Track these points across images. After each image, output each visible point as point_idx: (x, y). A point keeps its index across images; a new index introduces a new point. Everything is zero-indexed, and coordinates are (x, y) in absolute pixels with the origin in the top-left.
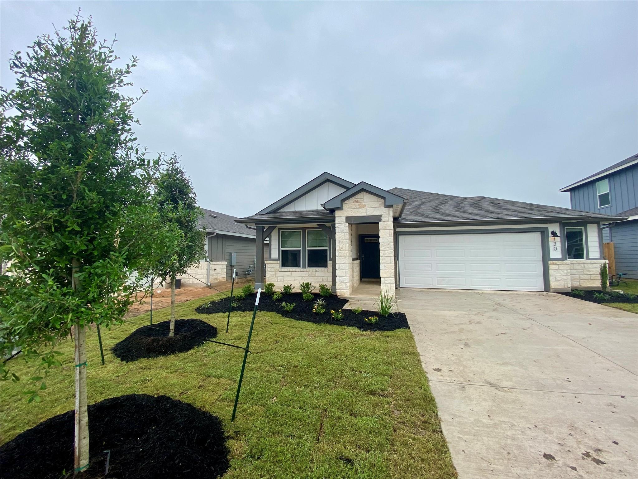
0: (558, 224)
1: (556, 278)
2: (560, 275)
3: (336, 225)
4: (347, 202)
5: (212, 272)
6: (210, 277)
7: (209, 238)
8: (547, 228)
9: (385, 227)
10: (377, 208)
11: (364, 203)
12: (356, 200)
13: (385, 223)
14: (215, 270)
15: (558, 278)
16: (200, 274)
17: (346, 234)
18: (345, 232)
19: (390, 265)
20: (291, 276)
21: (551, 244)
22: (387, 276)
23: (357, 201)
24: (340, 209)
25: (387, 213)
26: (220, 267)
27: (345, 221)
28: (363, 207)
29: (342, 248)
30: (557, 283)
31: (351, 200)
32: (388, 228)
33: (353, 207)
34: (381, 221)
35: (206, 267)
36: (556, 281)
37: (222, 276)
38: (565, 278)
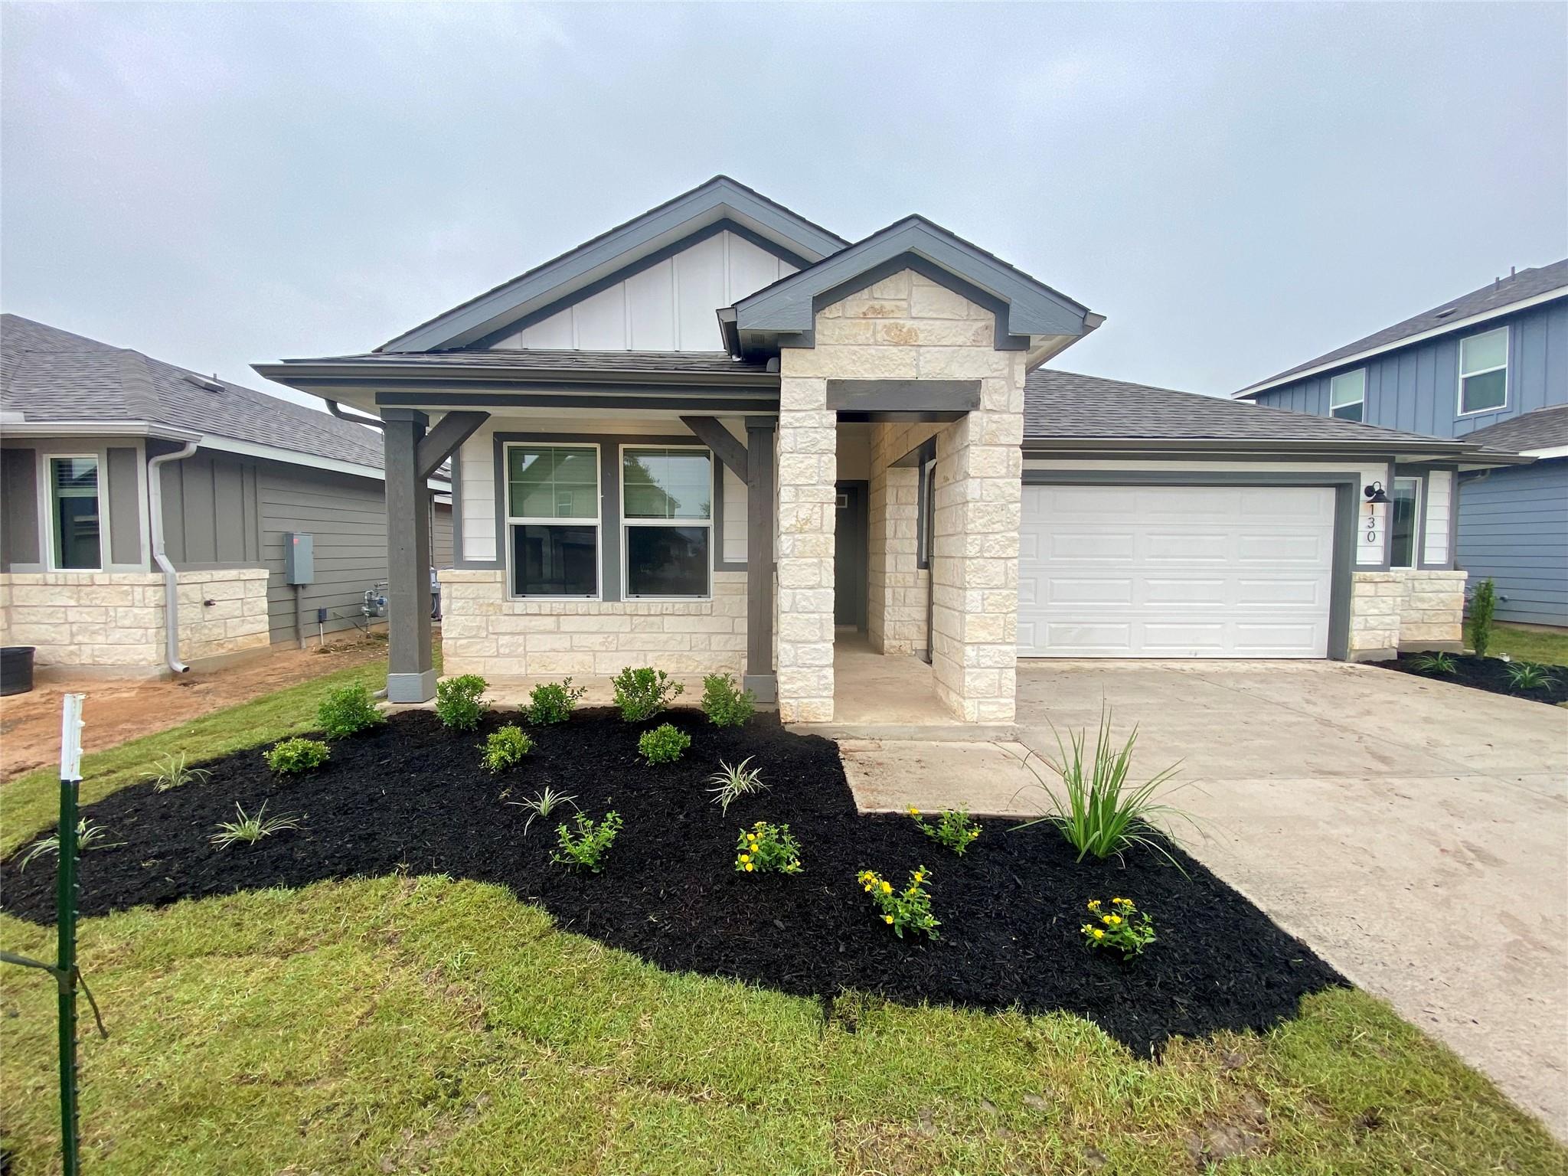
1: (1366, 620)
2: (1376, 611)
3: (784, 418)
4: (833, 310)
5: (189, 613)
6: (183, 634)
7: (164, 466)
8: (1357, 475)
9: (993, 433)
10: (964, 351)
11: (909, 324)
12: (877, 304)
13: (996, 417)
14: (208, 604)
15: (1372, 622)
16: (127, 623)
17: (825, 458)
18: (823, 453)
19: (1005, 592)
20: (557, 631)
21: (1363, 524)
22: (990, 639)
23: (880, 313)
24: (800, 340)
25: (1006, 372)
26: (238, 590)
27: (823, 398)
28: (905, 340)
29: (808, 521)
30: (1368, 635)
31: (856, 304)
32: (1004, 440)
33: (861, 339)
34: (976, 405)
35: (154, 596)
36: (1366, 629)
37: (247, 628)
38: (1387, 619)
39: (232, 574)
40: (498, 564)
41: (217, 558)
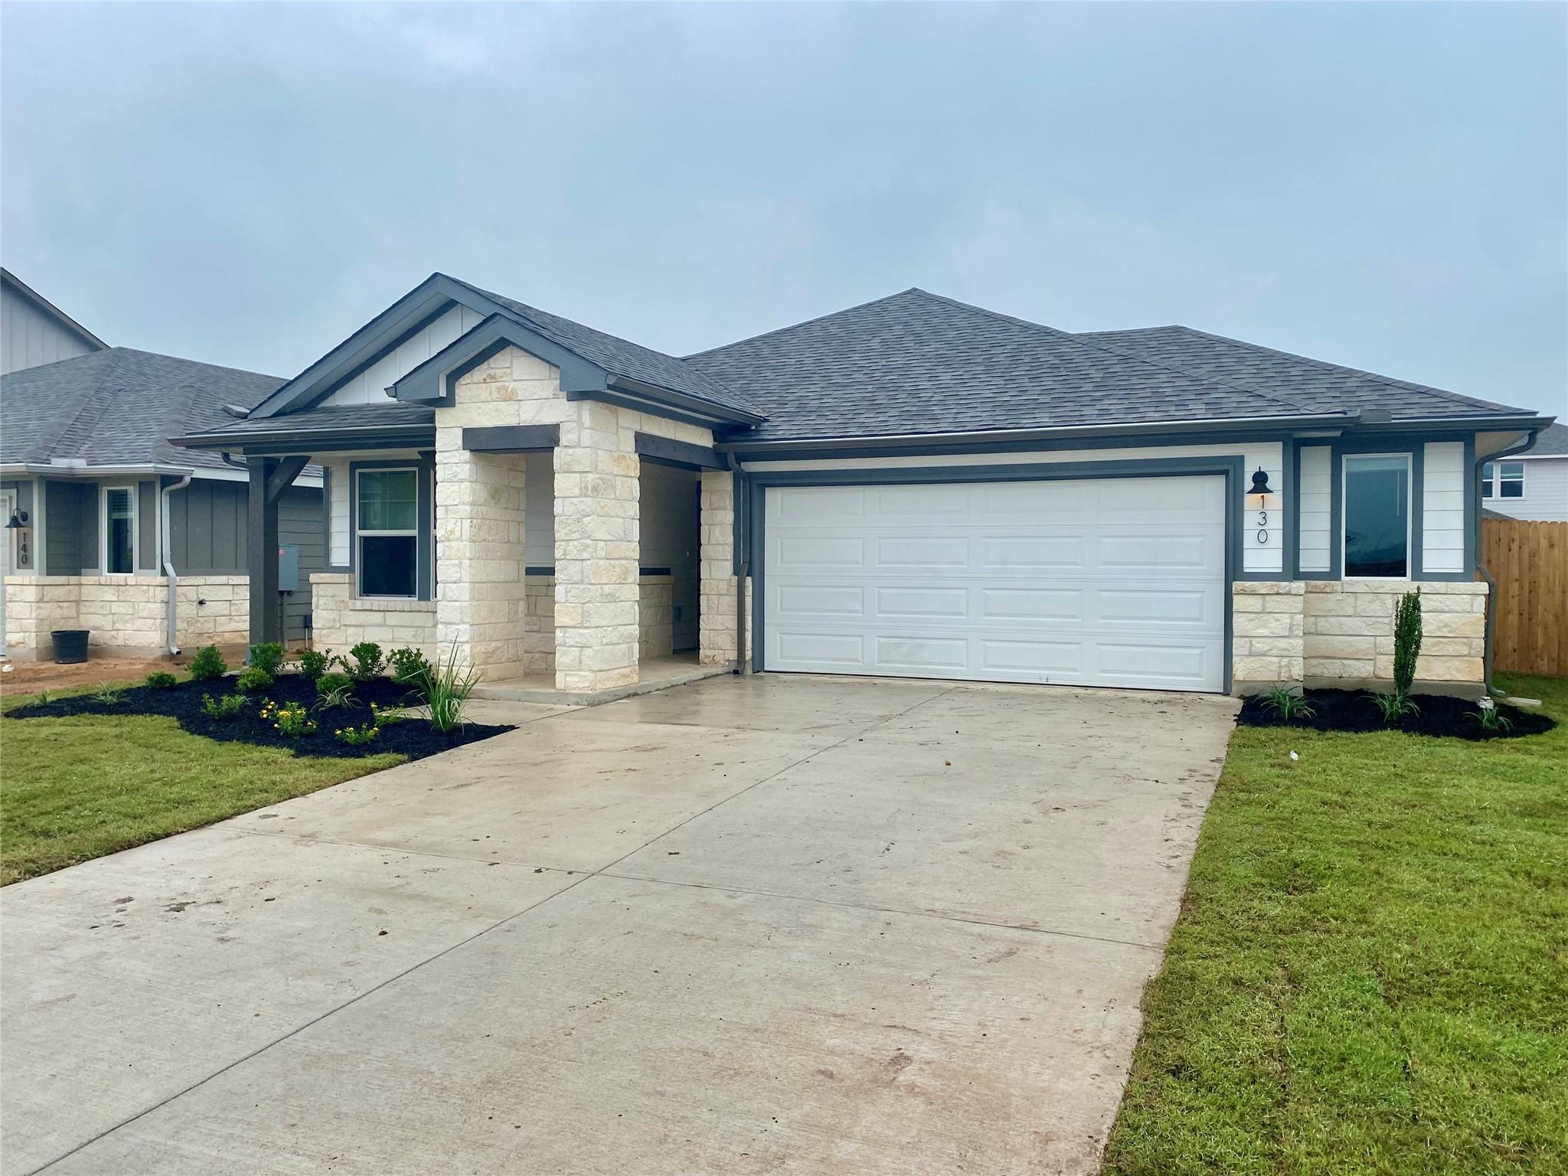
0: (1279, 446)
1: (1251, 645)
2: (1266, 632)
3: (438, 458)
4: (465, 380)
5: (185, 610)
6: (180, 625)
7: (173, 495)
8: (1241, 459)
9: (568, 463)
10: (548, 403)
11: (511, 385)
12: (492, 372)
13: (570, 451)
14: (201, 603)
15: (1259, 646)
16: (145, 614)
17: (463, 485)
18: (462, 481)
19: (582, 587)
20: (383, 625)
21: (1250, 521)
22: (572, 623)
23: (493, 378)
24: (448, 402)
25: (575, 417)
26: (227, 593)
27: (460, 442)
28: (509, 397)
29: (452, 532)
30: (1255, 663)
31: (479, 374)
32: (577, 468)
33: (483, 398)
34: (557, 442)
35: (162, 594)
36: (1251, 655)
37: (233, 626)
38: (1283, 643)
39: (223, 579)
40: (350, 570)
41: (212, 567)
